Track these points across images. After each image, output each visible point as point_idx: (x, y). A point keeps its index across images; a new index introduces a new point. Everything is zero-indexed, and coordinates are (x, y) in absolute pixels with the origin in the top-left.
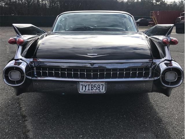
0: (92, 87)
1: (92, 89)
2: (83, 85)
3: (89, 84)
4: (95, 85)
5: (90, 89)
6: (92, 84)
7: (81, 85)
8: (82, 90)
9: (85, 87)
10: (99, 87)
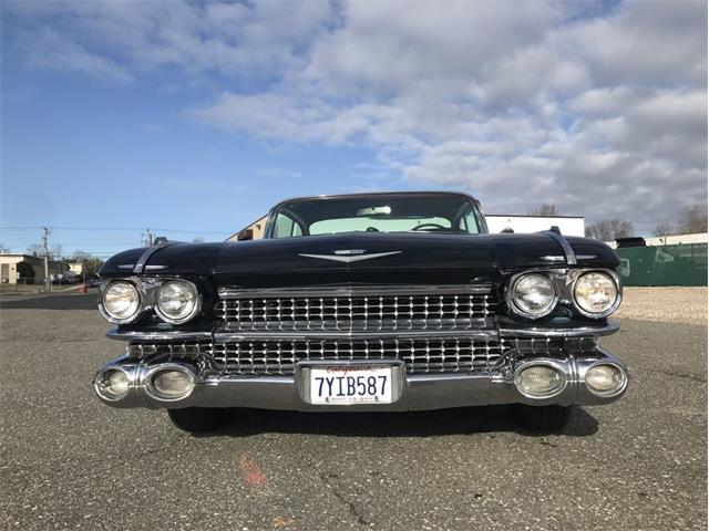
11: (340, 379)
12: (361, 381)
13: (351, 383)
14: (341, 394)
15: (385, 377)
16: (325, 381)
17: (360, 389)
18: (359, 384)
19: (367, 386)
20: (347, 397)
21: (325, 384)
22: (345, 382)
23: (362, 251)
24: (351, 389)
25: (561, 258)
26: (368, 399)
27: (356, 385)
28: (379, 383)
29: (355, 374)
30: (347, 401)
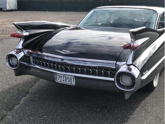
0: (65, 79)
1: (66, 80)
2: (59, 76)
3: (64, 75)
4: (68, 77)
5: (64, 80)
6: (66, 76)
7: (58, 75)
8: (59, 80)
9: (61, 78)
10: (71, 80)
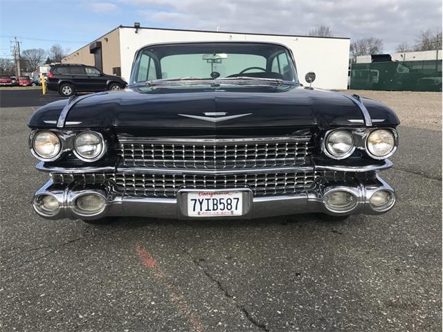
11: (208, 200)
12: (222, 201)
13: (215, 203)
14: (208, 210)
15: (238, 199)
16: (198, 201)
17: (221, 206)
18: (220, 203)
19: (226, 204)
20: (212, 212)
21: (198, 203)
22: (211, 202)
23: (224, 114)
24: (215, 206)
25: (362, 121)
26: (227, 213)
27: (218, 204)
28: (234, 202)
29: (218, 197)
30: (212, 214)
